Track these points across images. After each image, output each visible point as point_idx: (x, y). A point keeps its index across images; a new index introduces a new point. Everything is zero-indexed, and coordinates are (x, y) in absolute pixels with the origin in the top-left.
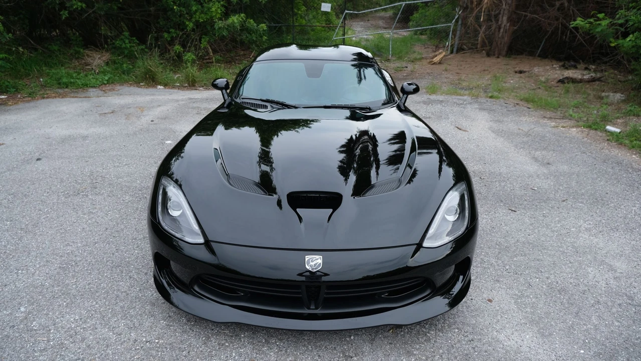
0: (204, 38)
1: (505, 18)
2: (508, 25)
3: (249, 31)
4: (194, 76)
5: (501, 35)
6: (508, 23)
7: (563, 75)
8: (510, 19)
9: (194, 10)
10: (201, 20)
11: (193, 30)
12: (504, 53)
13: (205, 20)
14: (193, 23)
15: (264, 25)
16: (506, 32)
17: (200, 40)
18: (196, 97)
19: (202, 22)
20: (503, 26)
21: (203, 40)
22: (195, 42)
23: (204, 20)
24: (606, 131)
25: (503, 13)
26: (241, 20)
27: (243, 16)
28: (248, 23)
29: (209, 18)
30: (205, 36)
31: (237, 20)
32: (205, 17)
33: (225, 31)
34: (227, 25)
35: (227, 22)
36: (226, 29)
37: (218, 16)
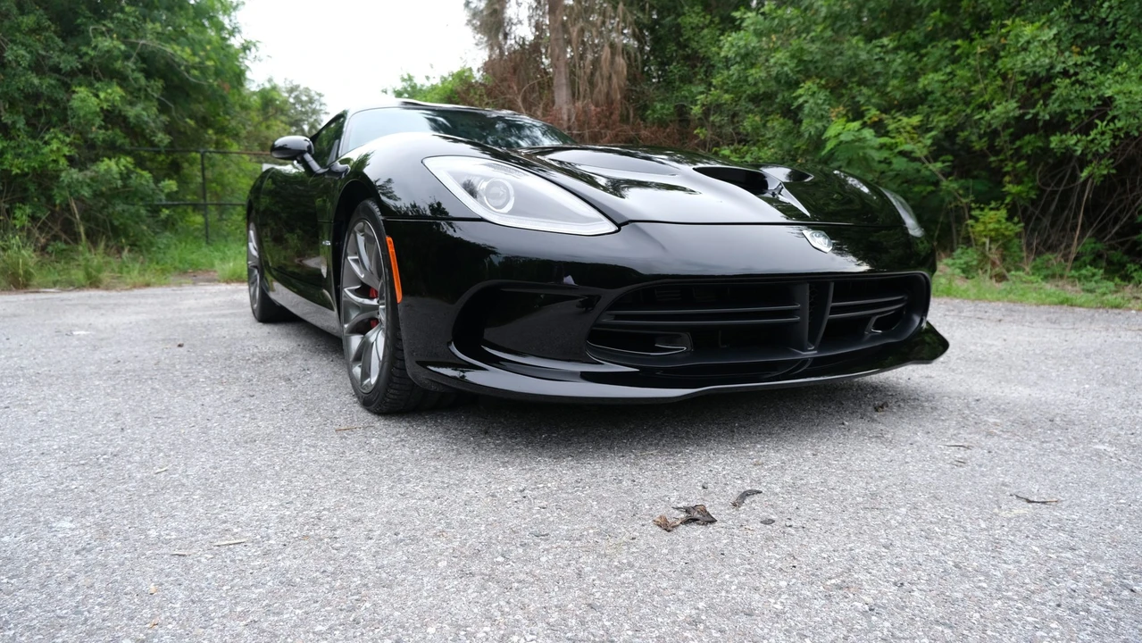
0: (20, 208)
3: (131, 195)
10: (15, 171)
13: (26, 169)
15: (171, 182)
17: (10, 211)
19: (17, 174)
21: (18, 213)
23: (22, 170)
26: (123, 168)
27: (128, 162)
28: (136, 178)
29: (37, 166)
30: (24, 204)
31: (114, 168)
32: (26, 165)
33: (86, 188)
34: (92, 179)
35: (88, 173)
36: (89, 185)
37: (63, 162)
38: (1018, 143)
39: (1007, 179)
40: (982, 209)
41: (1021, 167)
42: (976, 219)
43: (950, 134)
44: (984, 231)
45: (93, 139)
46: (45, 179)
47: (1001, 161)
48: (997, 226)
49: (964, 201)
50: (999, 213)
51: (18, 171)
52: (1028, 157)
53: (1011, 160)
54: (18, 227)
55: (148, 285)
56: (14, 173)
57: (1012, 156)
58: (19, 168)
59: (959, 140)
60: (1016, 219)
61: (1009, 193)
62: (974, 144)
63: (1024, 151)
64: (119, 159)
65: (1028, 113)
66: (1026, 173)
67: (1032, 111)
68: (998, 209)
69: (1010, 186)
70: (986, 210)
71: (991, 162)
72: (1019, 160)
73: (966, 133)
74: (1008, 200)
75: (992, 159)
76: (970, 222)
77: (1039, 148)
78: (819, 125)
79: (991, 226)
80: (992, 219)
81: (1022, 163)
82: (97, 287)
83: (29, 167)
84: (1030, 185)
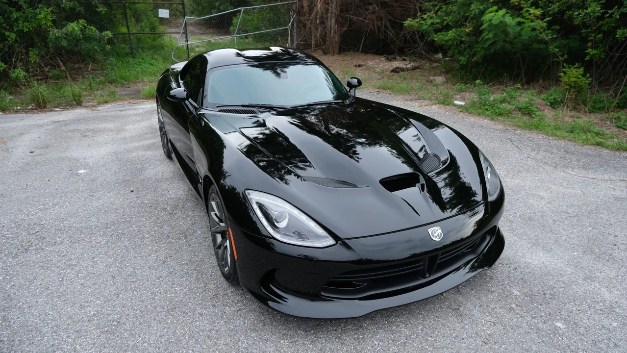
0: (31, 50)
1: (333, 21)
2: (336, 26)
4: (43, 96)
5: (332, 35)
6: (336, 24)
7: (392, 66)
8: (337, 21)
9: (15, 17)
10: (26, 30)
11: (16, 41)
12: (337, 51)
13: (31, 29)
14: (15, 33)
15: (108, 32)
16: (335, 33)
17: (27, 53)
18: (61, 119)
19: (27, 31)
20: (332, 27)
21: (31, 53)
22: (22, 56)
23: (29, 29)
24: (455, 105)
25: (331, 16)
26: (81, 26)
27: (83, 22)
28: (89, 31)
29: (36, 26)
30: (33, 48)
31: (76, 28)
32: (30, 26)
33: (64, 40)
34: (66, 34)
35: (64, 30)
36: (65, 38)
37: (49, 24)
38: (601, 23)
39: (590, 44)
40: (570, 68)
41: (599, 38)
42: (565, 73)
43: (562, 12)
44: (568, 82)
45: (63, 8)
46: (41, 33)
47: (589, 32)
48: (576, 79)
49: (561, 59)
50: (579, 70)
51: (27, 30)
52: (604, 33)
53: (594, 33)
54: (32, 62)
55: (106, 102)
56: (25, 31)
57: (596, 30)
58: (27, 28)
59: (566, 17)
60: (588, 75)
61: (588, 54)
62: (574, 20)
63: (603, 28)
64: (78, 21)
65: (608, 13)
66: (601, 42)
67: (610, 12)
68: (579, 68)
69: (590, 50)
70: (572, 69)
71: (582, 33)
72: (598, 34)
73: (571, 13)
74: (588, 58)
75: (584, 31)
76: (562, 74)
77: (612, 27)
78: (481, 7)
79: (573, 79)
80: (573, 74)
81: (600, 36)
82: (81, 105)
83: (32, 27)
84: (603, 50)
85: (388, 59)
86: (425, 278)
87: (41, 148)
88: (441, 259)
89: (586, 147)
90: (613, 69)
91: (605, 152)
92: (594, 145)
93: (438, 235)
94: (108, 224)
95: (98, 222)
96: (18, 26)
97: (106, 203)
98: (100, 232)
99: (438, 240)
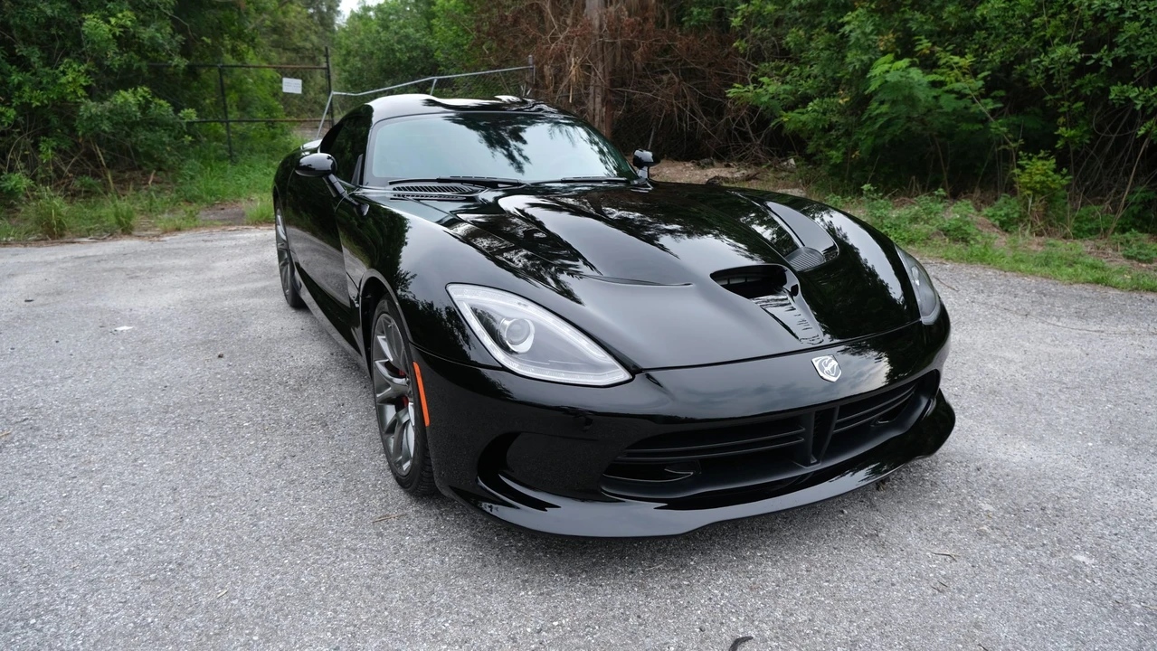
0: (44, 141)
1: (598, 100)
2: (604, 110)
3: (152, 124)
4: (60, 215)
6: (603, 106)
8: (605, 102)
9: (16, 81)
10: (36, 104)
11: (16, 124)
13: (46, 102)
14: (15, 109)
15: (190, 110)
16: (603, 121)
17: (35, 146)
19: (37, 106)
20: (597, 111)
21: (42, 147)
22: (25, 150)
23: (42, 102)
25: (595, 91)
26: (141, 99)
27: (146, 92)
28: (156, 107)
29: (55, 98)
30: (47, 136)
31: (131, 100)
32: (45, 96)
33: (105, 122)
34: (111, 111)
35: (107, 104)
36: (108, 118)
37: (81, 92)
38: (1078, 82)
39: (1061, 120)
40: (1030, 159)
41: (1076, 108)
42: (1022, 168)
43: (1006, 67)
44: (1029, 182)
45: (108, 66)
46: (64, 110)
47: (1058, 100)
48: (1043, 178)
49: (1013, 145)
50: (1047, 163)
51: (38, 104)
52: (1085, 98)
53: (1068, 101)
54: (44, 161)
55: (178, 229)
56: (34, 106)
57: (1069, 95)
58: (38, 101)
59: (1015, 76)
60: (1065, 171)
61: (1059, 137)
62: (1031, 80)
63: (1083, 91)
64: (136, 89)
65: (1091, 58)
66: (1082, 114)
67: (1095, 56)
68: (1046, 159)
69: (1064, 129)
70: (1034, 160)
71: (1046, 101)
72: (1076, 102)
73: (1023, 67)
74: (1060, 144)
75: (1049, 97)
76: (1017, 171)
77: (1099, 88)
78: (865, 58)
79: (1037, 178)
80: (1039, 169)
81: (1080, 104)
82: (130, 234)
83: (48, 98)
84: (1085, 128)
85: (699, 165)
86: (808, 464)
87: (49, 294)
88: (839, 425)
89: (1075, 286)
90: (1105, 166)
91: (1112, 292)
92: (1089, 282)
93: (832, 369)
94: (168, 406)
95: (150, 403)
96: (20, 97)
97: (167, 375)
98: (152, 418)
99: (834, 379)
